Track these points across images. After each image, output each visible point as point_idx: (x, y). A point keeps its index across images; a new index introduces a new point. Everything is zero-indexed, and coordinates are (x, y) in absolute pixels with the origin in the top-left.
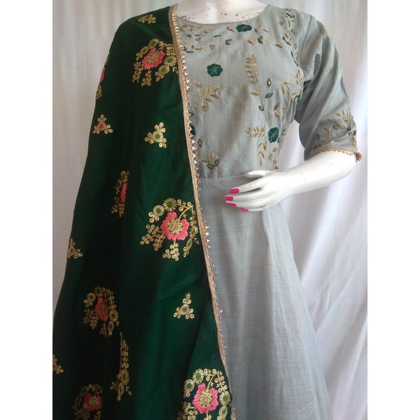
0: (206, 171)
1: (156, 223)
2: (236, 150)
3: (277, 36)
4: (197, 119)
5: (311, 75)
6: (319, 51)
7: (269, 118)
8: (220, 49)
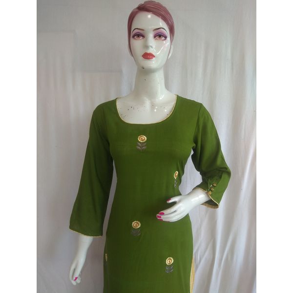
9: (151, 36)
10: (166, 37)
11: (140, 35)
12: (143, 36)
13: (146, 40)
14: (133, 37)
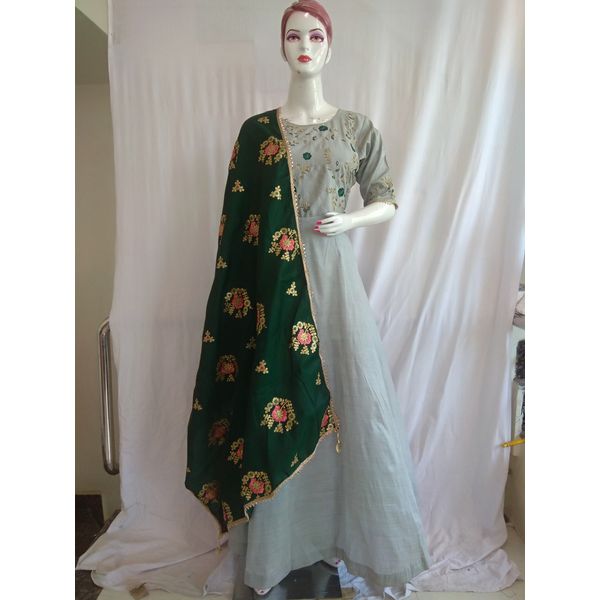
0: (303, 213)
1: (277, 242)
2: (320, 201)
3: (343, 133)
4: (298, 184)
5: (364, 156)
6: (369, 141)
7: (338, 182)
8: (310, 143)
9: (307, 37)
10: (322, 39)
11: (295, 37)
12: (299, 38)
13: (302, 43)
14: (288, 39)
